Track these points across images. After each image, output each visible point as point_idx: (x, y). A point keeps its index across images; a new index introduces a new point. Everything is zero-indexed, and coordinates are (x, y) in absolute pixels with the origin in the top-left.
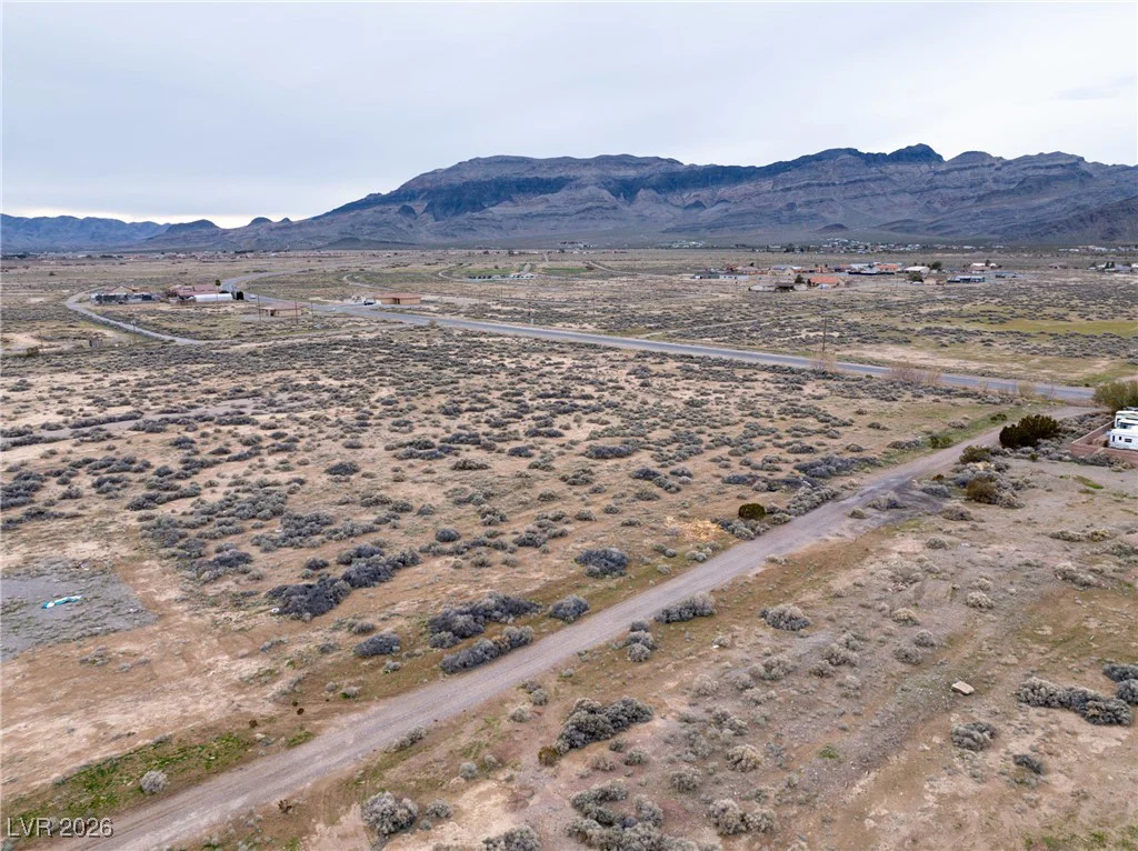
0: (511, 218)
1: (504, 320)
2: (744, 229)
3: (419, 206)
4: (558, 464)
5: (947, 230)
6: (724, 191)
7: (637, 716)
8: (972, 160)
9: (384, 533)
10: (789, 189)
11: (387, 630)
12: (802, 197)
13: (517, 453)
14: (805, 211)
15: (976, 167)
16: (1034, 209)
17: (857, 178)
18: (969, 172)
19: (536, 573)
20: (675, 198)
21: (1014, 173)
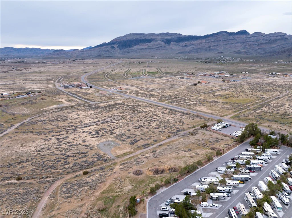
0: (139, 50)
1: (142, 96)
2: (197, 53)
3: (116, 46)
4: (151, 130)
5: (249, 53)
6: (193, 42)
7: (156, 151)
8: (257, 34)
9: (136, 138)
10: (209, 42)
11: (139, 146)
12: (213, 44)
13: (147, 128)
14: (213, 48)
15: (258, 36)
16: (272, 48)
17: (227, 39)
18: (256, 37)
19: (150, 142)
20: (180, 44)
21: (268, 38)
